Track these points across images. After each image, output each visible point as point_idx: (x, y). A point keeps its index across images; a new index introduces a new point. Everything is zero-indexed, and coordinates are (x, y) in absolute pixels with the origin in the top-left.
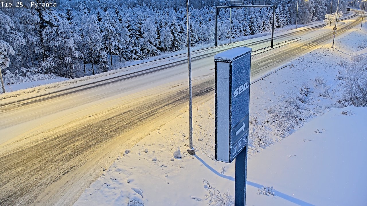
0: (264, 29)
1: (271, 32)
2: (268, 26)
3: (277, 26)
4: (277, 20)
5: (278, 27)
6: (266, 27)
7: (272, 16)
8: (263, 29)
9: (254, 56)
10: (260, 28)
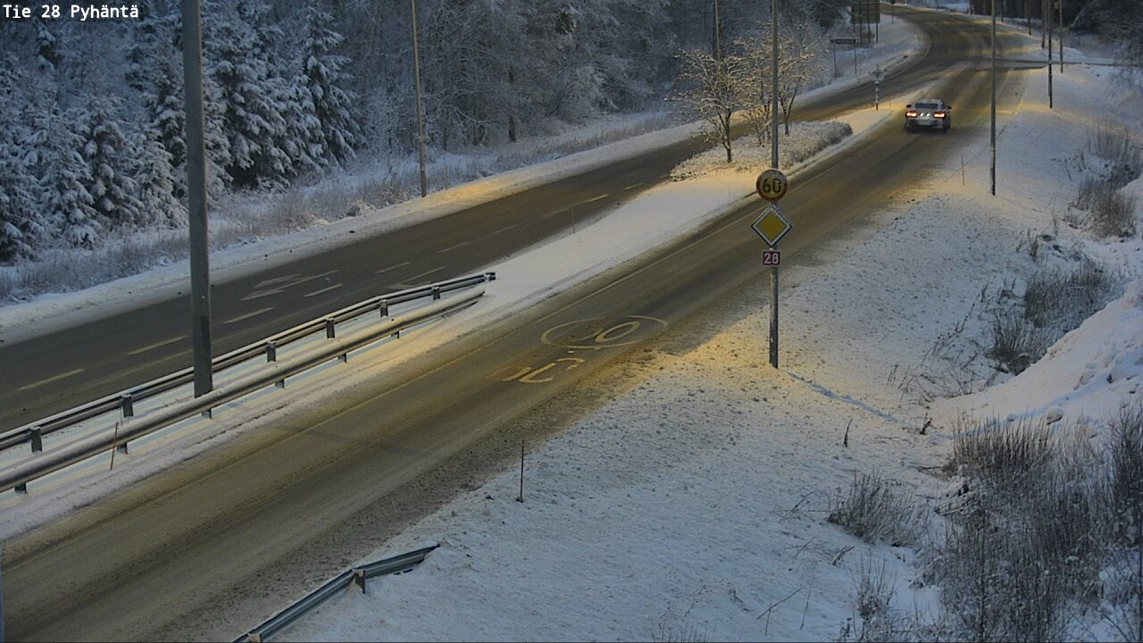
0: (110, 205)
1: (184, 232)
2: (148, 171)
3: (234, 169)
4: (231, 111)
5: (243, 178)
6: (130, 182)
7: (179, 72)
8: (98, 205)
9: (22, 488)
10: (71, 195)
